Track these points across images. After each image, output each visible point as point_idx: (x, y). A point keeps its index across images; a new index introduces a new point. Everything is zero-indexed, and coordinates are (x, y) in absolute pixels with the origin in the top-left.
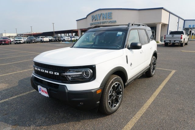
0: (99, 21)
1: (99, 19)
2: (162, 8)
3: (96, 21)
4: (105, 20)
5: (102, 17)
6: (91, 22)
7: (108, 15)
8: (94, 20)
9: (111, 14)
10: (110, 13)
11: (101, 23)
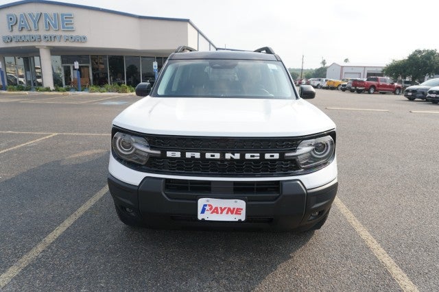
0: (33, 33)
1: (33, 28)
2: (187, 21)
3: (25, 33)
4: (52, 33)
5: (42, 24)
6: (8, 33)
7: (62, 19)
8: (16, 28)
9: (70, 17)
10: (66, 15)
11: (42, 38)
